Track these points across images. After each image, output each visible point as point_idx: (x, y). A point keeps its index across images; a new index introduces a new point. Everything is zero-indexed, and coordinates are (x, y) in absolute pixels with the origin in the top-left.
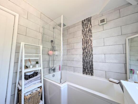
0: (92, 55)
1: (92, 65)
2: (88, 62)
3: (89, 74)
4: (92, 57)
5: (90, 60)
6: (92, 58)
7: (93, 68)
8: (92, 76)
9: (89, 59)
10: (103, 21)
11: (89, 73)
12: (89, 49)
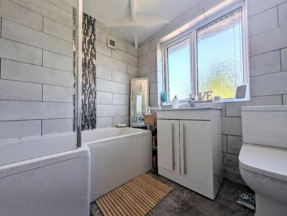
0: (95, 93)
1: (95, 110)
2: (85, 104)
3: (89, 127)
4: (94, 95)
5: (91, 99)
6: (95, 97)
7: (95, 115)
8: (94, 129)
9: (89, 98)
10: (112, 43)
11: (88, 125)
12: (89, 79)
